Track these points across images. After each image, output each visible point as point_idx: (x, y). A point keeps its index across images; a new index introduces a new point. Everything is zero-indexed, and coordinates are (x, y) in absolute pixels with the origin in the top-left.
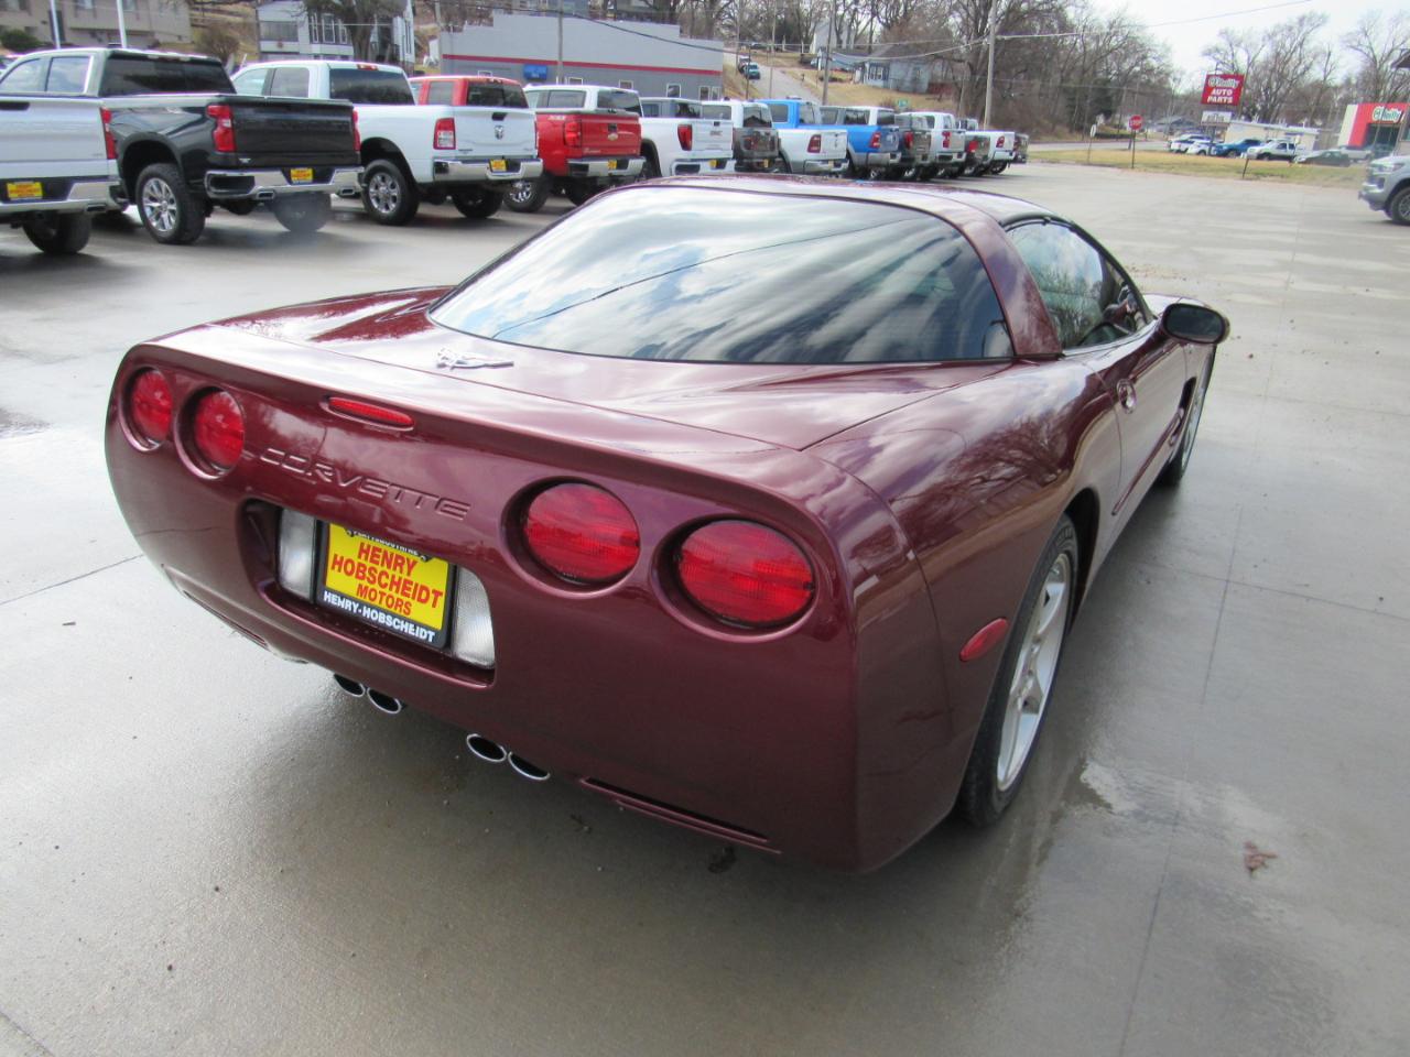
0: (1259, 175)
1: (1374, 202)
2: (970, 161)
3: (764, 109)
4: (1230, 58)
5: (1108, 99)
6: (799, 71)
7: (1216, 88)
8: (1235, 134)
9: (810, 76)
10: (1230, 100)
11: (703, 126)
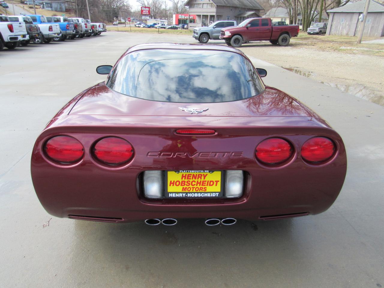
0: (162, 32)
1: (196, 38)
2: (93, 32)
3: (29, 18)
4: (143, 2)
5: (116, 13)
6: (22, 5)
7: (144, 10)
8: (150, 22)
9: (26, 7)
10: (148, 14)
11: (16, 24)
